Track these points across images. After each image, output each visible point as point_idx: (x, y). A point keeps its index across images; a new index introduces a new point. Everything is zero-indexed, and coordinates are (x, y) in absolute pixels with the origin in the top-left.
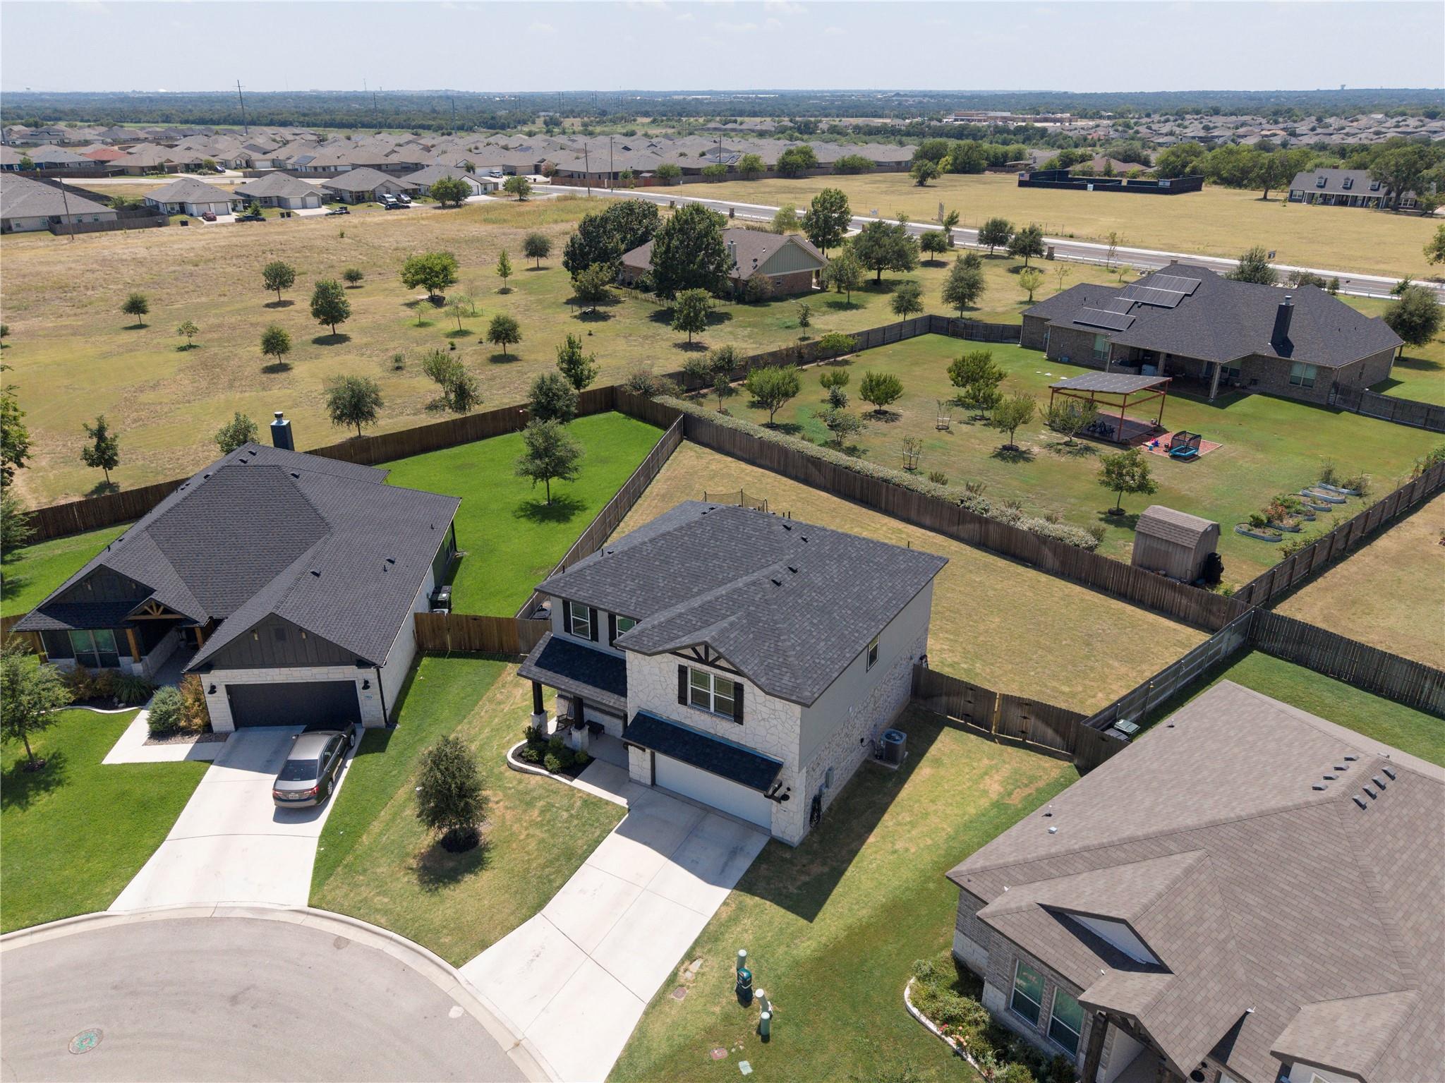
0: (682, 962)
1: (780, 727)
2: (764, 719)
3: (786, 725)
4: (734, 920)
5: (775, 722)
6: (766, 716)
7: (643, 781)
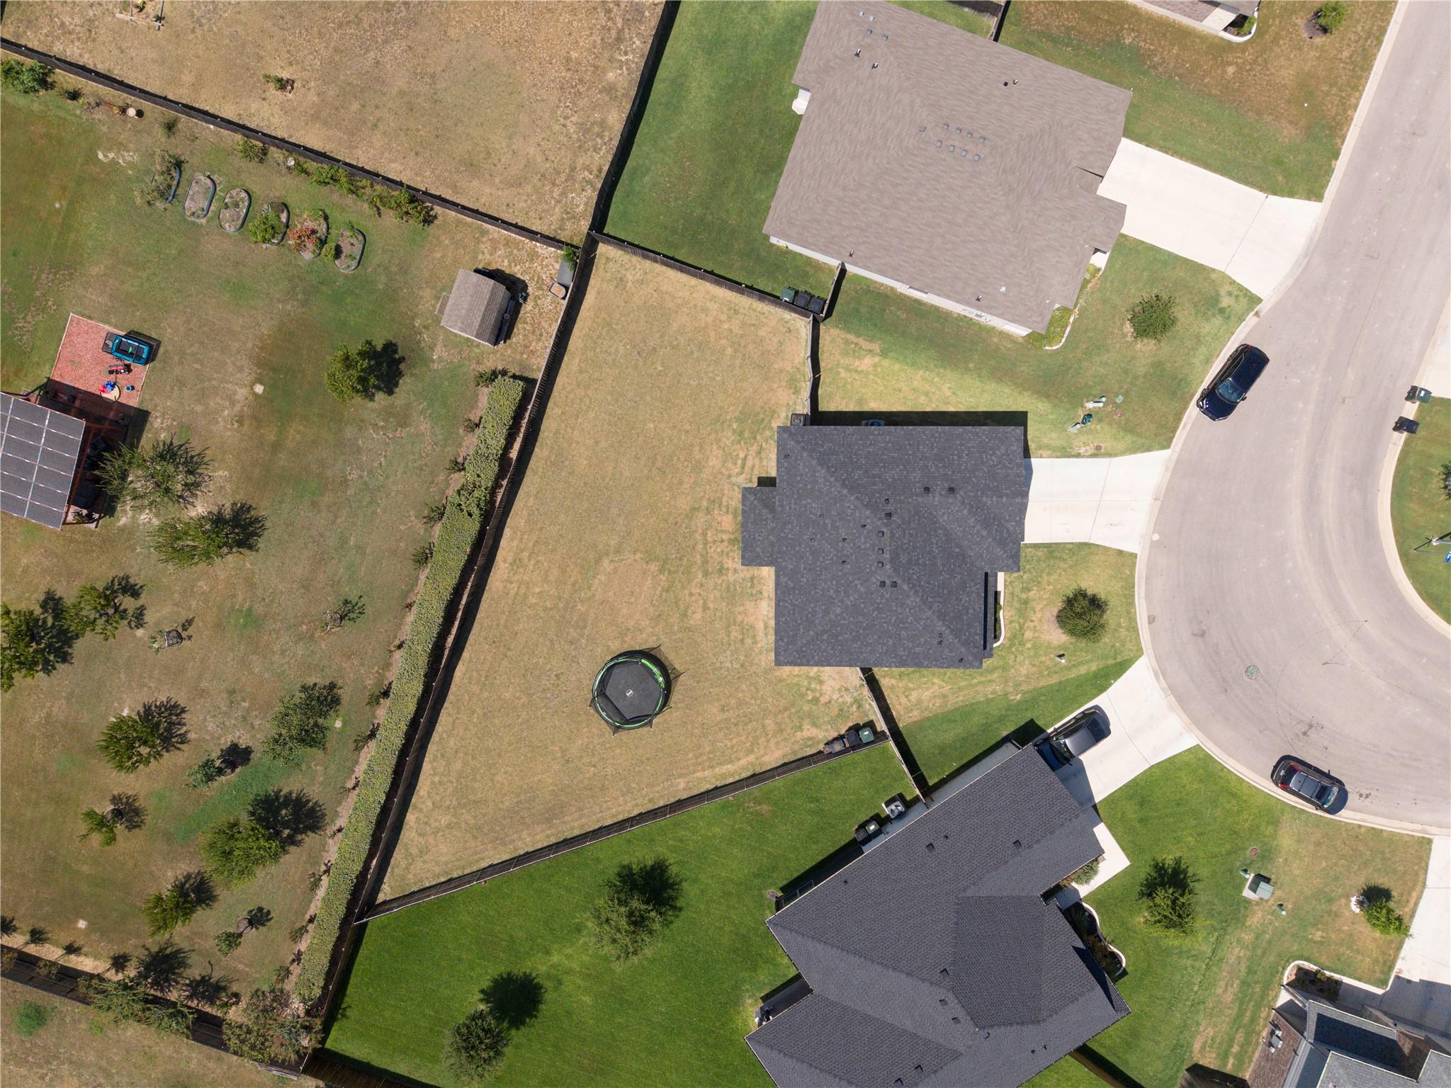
0: (1083, 457)
4: (1048, 447)
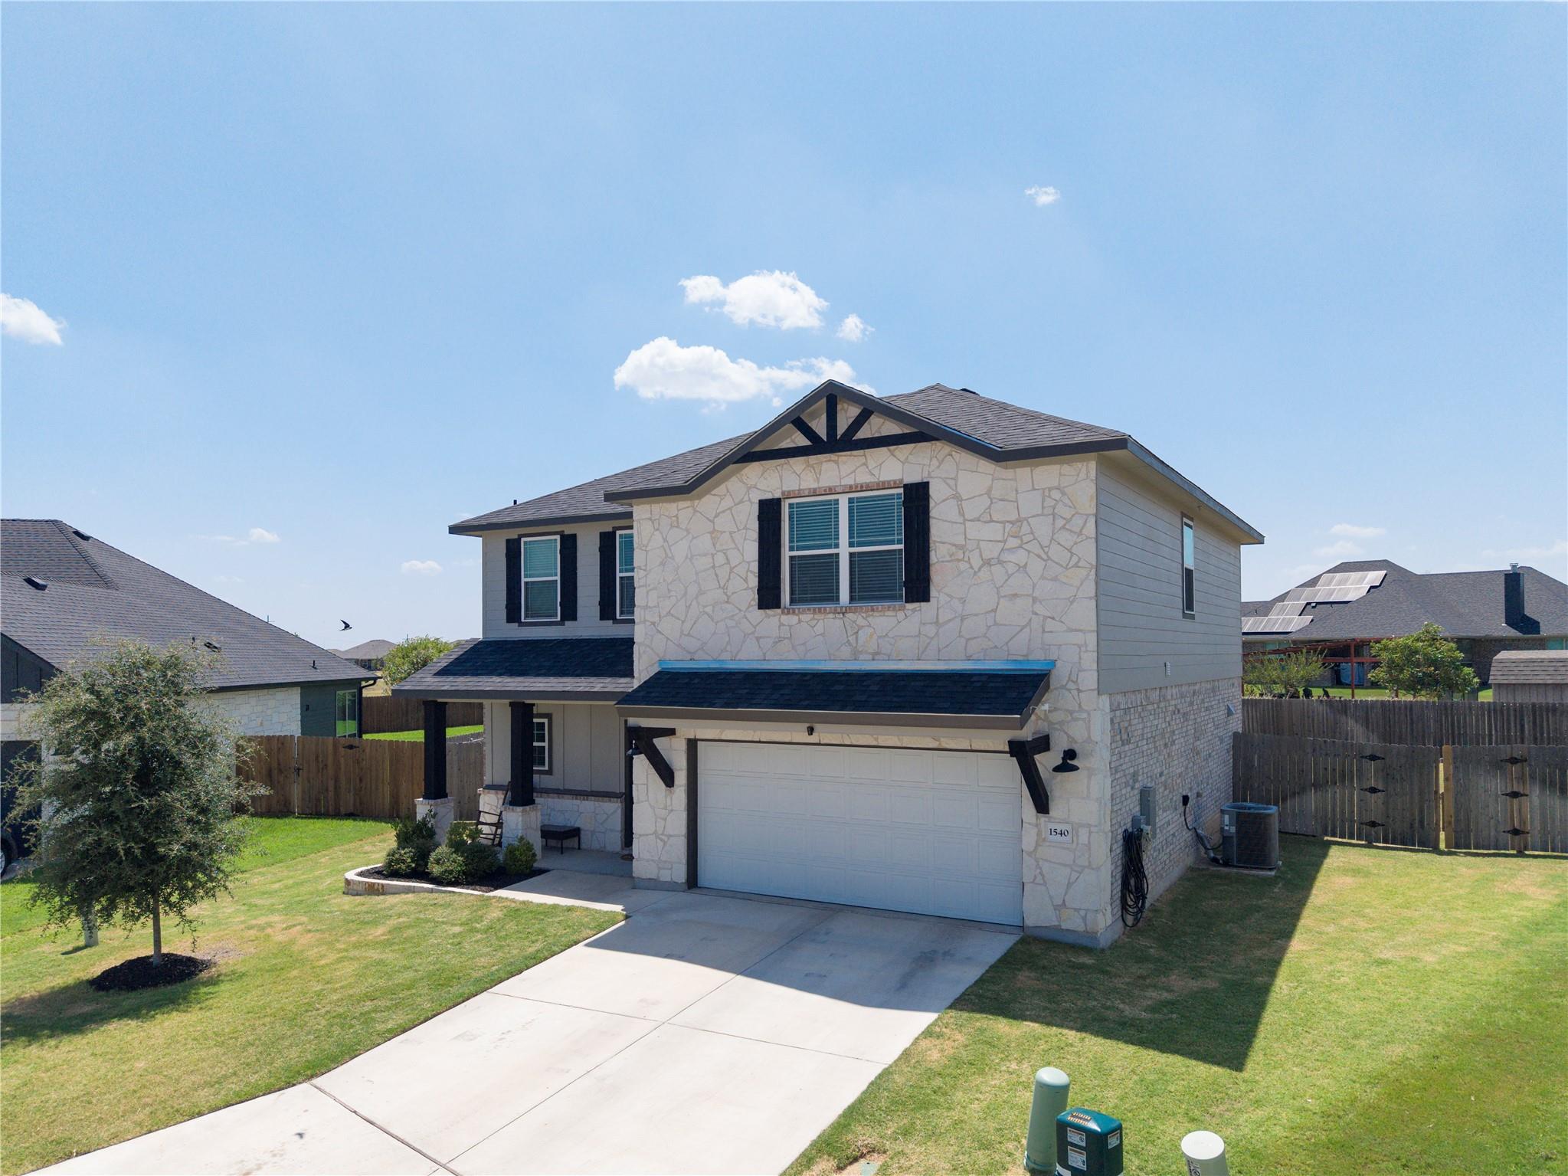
1: (1036, 567)
2: (988, 563)
3: (1055, 552)
5: (1020, 557)
6: (991, 551)
7: (665, 876)
